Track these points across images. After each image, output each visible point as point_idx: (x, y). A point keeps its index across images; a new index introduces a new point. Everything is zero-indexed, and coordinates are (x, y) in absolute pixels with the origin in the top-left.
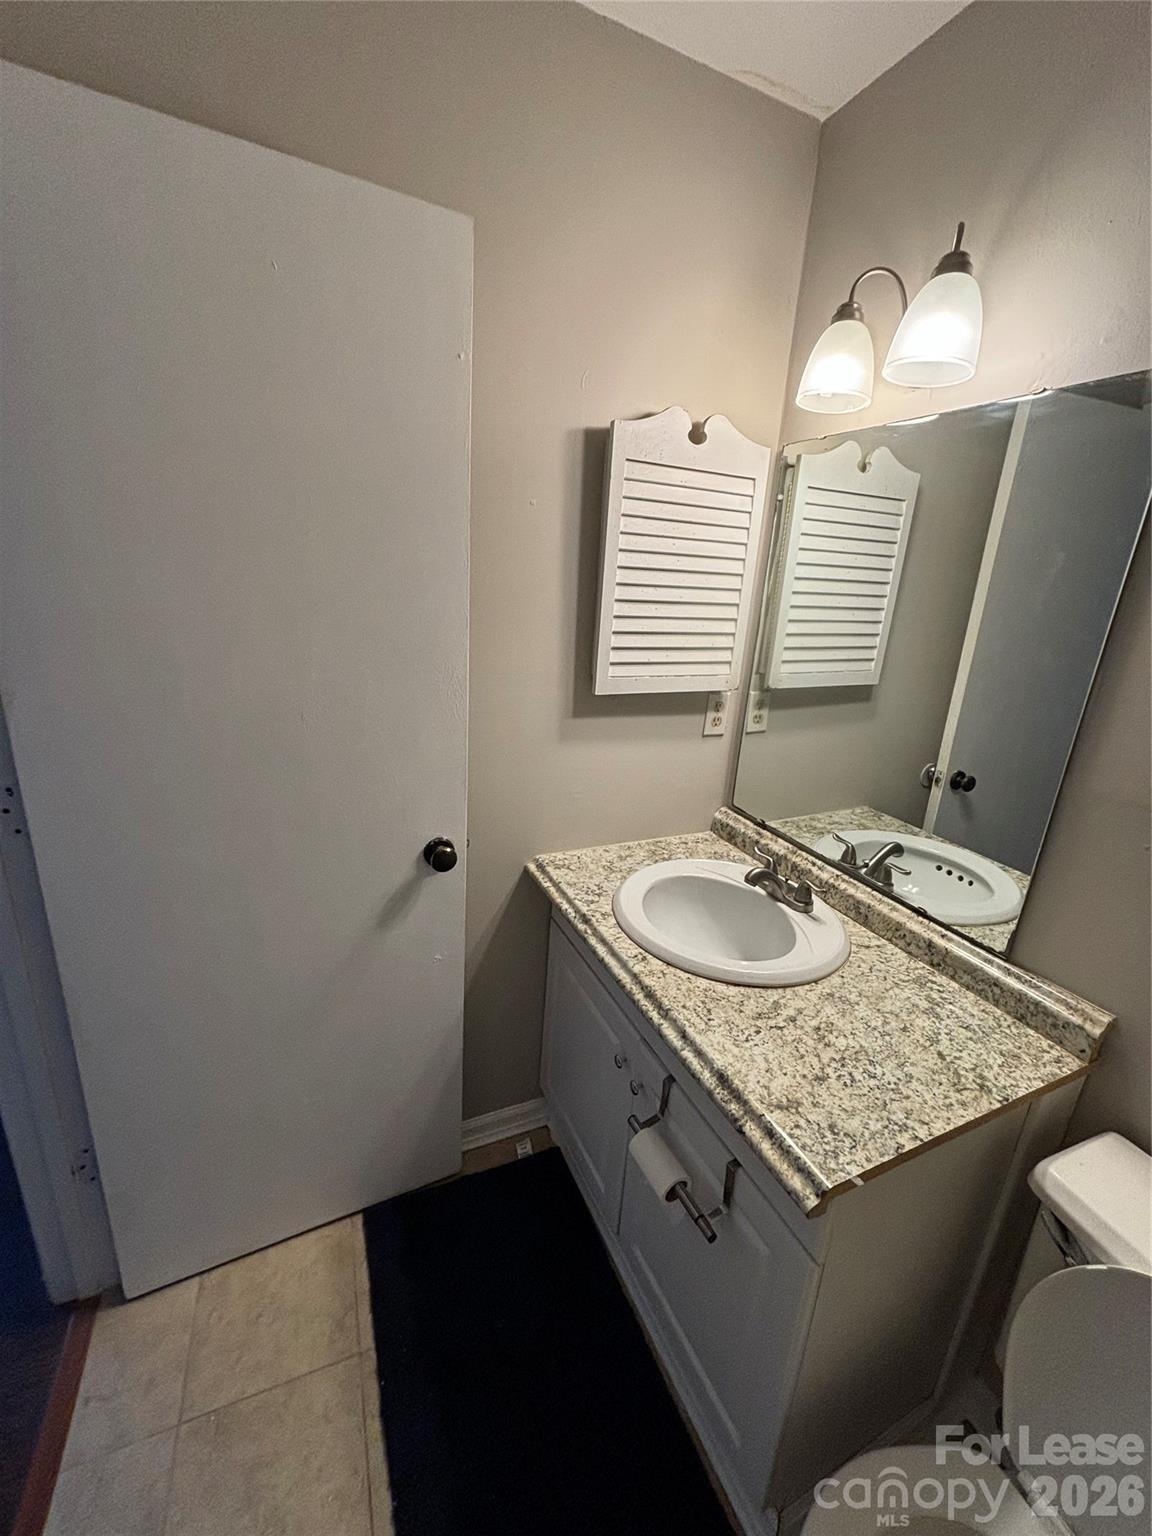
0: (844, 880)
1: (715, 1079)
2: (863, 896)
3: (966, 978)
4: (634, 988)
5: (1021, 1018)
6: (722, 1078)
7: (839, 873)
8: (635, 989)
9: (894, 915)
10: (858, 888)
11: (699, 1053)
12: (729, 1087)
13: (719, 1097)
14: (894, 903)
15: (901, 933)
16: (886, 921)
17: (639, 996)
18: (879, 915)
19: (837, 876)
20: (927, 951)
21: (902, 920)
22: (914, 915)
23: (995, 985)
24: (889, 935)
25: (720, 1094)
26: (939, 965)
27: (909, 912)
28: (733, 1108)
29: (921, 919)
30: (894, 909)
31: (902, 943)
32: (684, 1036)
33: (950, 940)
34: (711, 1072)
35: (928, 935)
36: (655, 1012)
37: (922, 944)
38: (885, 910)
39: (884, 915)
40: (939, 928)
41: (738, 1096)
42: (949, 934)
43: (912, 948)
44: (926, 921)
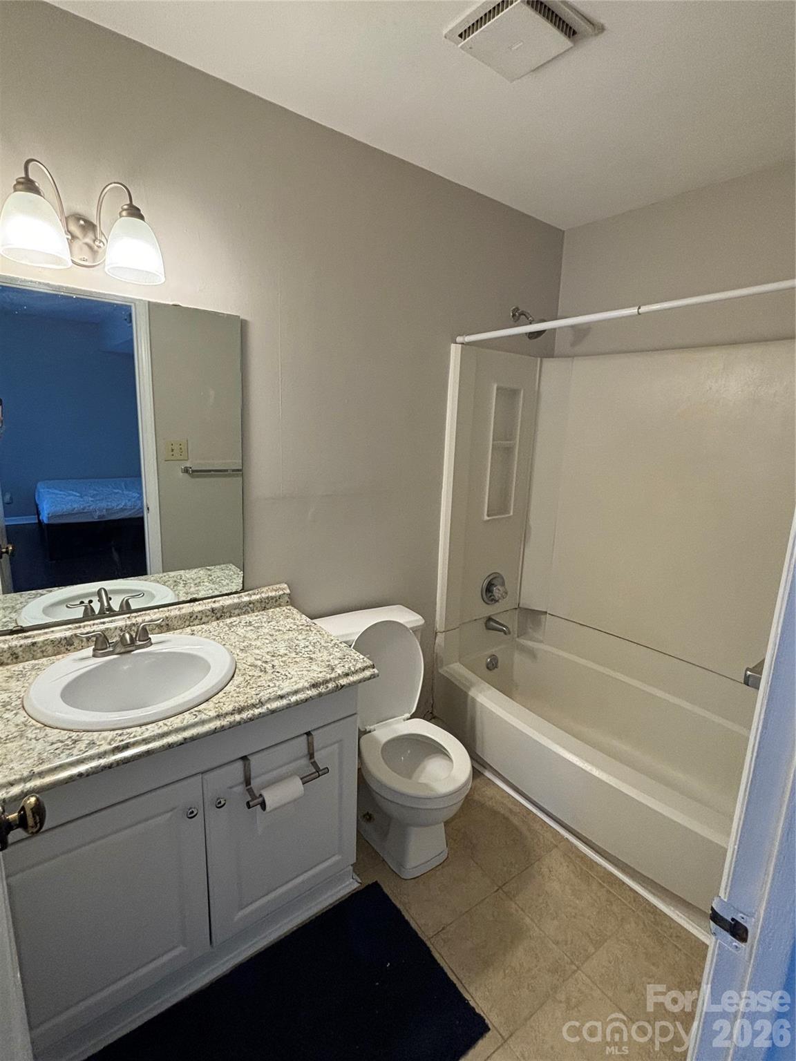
0: (135, 617)
1: (313, 690)
2: (156, 616)
3: (237, 612)
4: (228, 719)
5: (264, 609)
6: (314, 686)
7: (128, 615)
8: (230, 719)
9: (184, 611)
10: (149, 614)
11: (296, 692)
12: (320, 684)
13: (324, 690)
14: (177, 606)
15: (194, 616)
16: (181, 617)
17: (237, 717)
18: (175, 618)
19: (129, 618)
20: (213, 614)
21: (190, 610)
22: (192, 604)
23: (250, 603)
24: (187, 623)
25: (322, 689)
26: (221, 616)
27: (188, 604)
28: (331, 685)
29: (197, 603)
30: (180, 609)
31: (197, 622)
32: (281, 697)
33: (219, 601)
34: (308, 690)
35: (209, 607)
36: (256, 710)
37: (209, 613)
38: (177, 613)
39: (180, 615)
40: (210, 600)
41: (326, 682)
42: (217, 599)
43: (204, 619)
44: (201, 602)
